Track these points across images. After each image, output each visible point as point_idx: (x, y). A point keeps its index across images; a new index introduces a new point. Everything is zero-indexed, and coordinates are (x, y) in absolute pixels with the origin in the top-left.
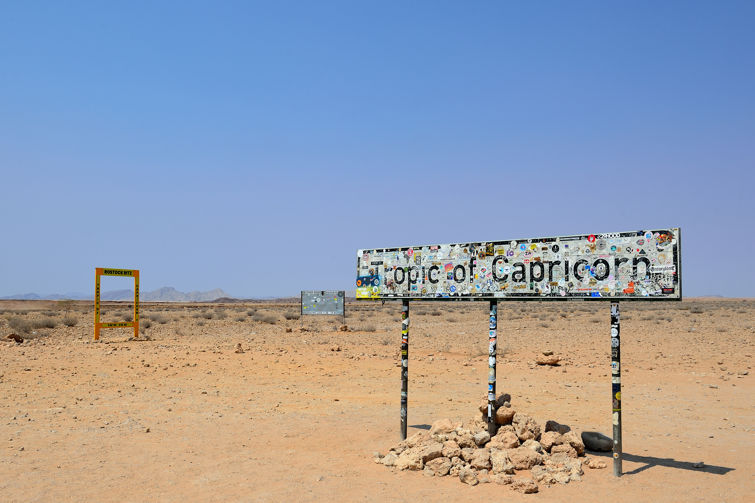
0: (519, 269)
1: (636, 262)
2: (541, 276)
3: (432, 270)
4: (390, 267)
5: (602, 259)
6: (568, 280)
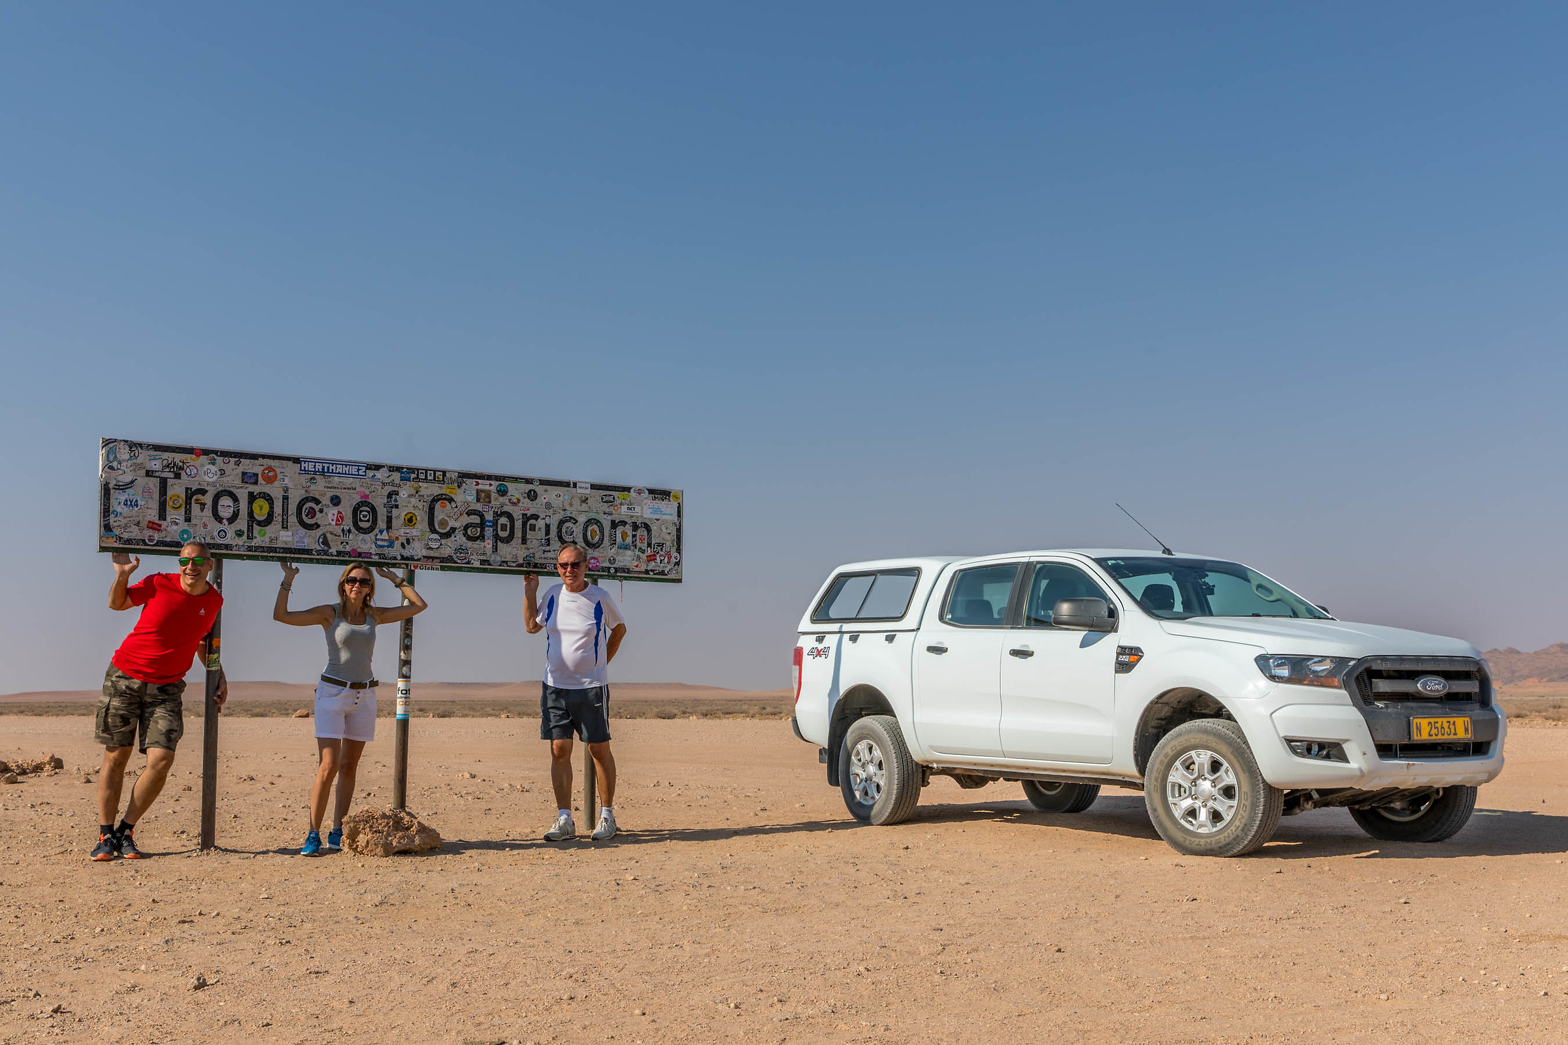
1: (635, 527)
2: (509, 535)
3: (303, 505)
4: (200, 487)
5: (595, 519)
6: (548, 545)
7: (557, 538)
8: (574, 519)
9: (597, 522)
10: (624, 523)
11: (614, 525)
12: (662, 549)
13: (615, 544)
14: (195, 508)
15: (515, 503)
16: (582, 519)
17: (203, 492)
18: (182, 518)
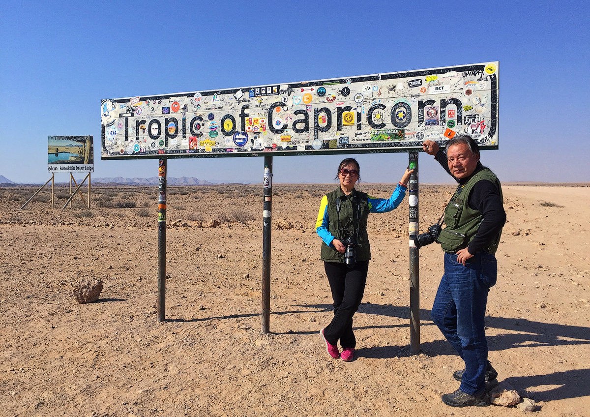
0: (302, 117)
1: (444, 104)
2: (327, 125)
3: (194, 122)
4: (143, 119)
5: (402, 103)
6: (360, 129)
7: (367, 123)
8: (383, 105)
9: (404, 104)
10: (432, 102)
11: (421, 105)
12: (474, 121)
13: (423, 121)
14: (141, 131)
15: (332, 100)
16: (390, 105)
17: (144, 122)
18: (135, 138)
